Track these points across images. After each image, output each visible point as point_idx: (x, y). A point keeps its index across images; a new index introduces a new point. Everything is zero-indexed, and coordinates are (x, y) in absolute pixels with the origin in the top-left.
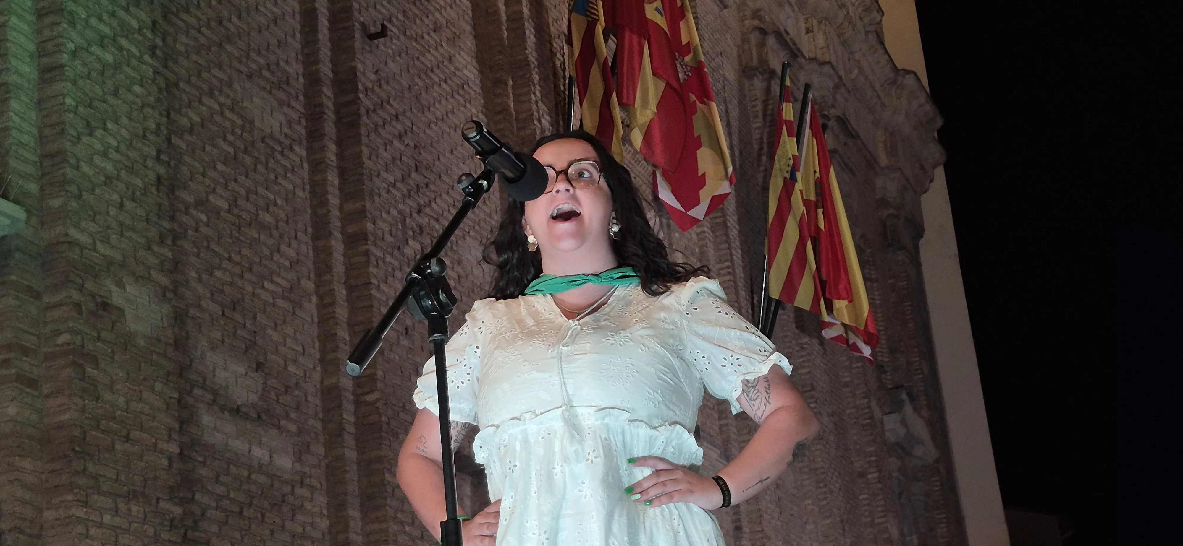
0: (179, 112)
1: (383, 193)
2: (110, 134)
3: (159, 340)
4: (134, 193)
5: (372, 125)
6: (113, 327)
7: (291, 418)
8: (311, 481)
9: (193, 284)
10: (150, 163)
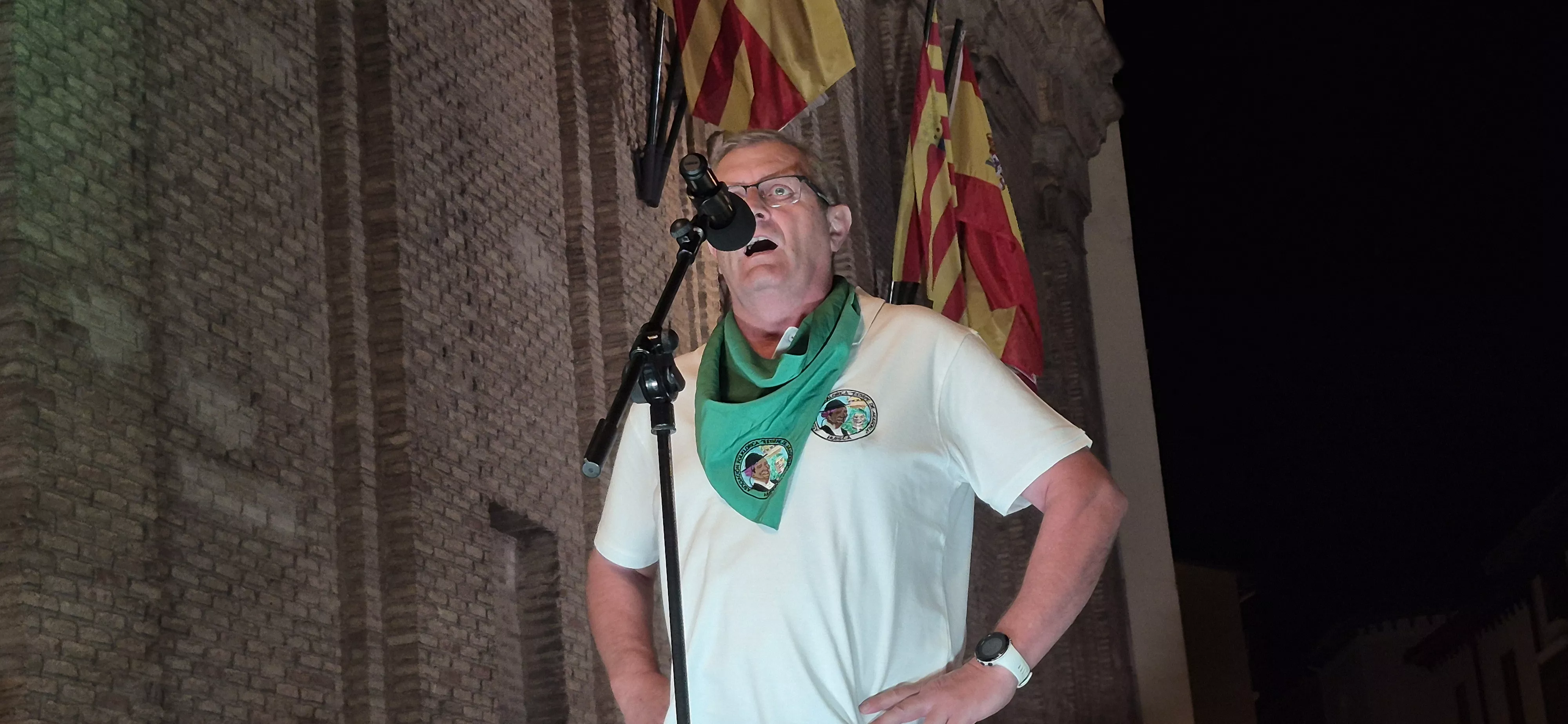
0: (156, 58)
1: (418, 169)
2: (72, 94)
3: (132, 370)
4: (101, 172)
5: (404, 77)
6: (74, 354)
7: (295, 468)
8: (318, 549)
9: (172, 290)
10: (122, 132)
